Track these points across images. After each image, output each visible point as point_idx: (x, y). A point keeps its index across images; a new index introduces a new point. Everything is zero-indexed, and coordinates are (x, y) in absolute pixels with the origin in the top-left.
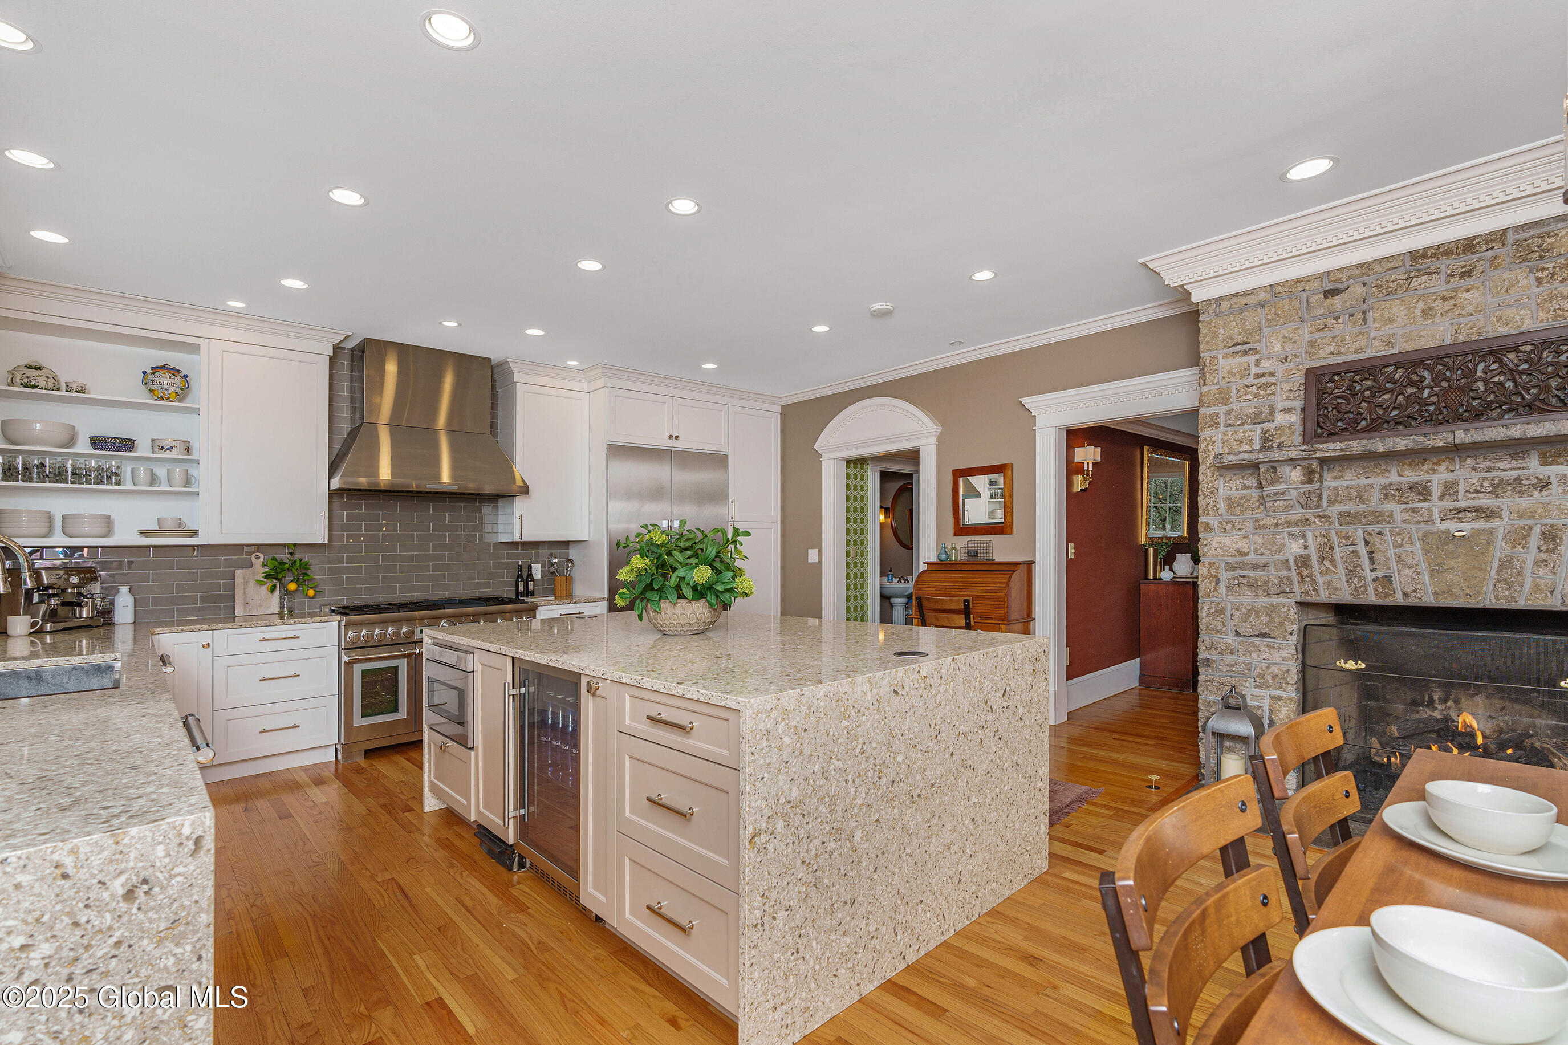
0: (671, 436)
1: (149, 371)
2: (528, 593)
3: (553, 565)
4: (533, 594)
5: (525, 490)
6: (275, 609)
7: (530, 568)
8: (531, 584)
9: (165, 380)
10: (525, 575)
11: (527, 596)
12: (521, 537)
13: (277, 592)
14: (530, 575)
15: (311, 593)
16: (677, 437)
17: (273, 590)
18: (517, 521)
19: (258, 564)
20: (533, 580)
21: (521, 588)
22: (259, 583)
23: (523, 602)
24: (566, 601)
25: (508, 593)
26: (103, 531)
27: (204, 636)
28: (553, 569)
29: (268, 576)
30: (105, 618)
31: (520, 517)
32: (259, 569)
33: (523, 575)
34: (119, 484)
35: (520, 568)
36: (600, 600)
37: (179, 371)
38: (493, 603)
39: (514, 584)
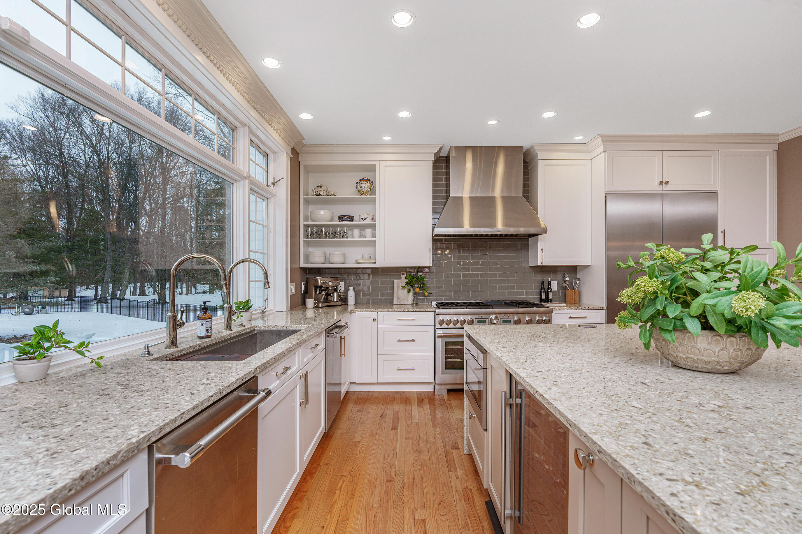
0: (661, 183)
1: (359, 182)
2: (548, 300)
3: (565, 281)
4: (551, 301)
5: (545, 231)
6: (410, 301)
7: (549, 284)
8: (550, 294)
9: (364, 184)
10: (546, 288)
11: (548, 301)
12: (542, 263)
13: (411, 294)
14: (549, 288)
15: (426, 294)
16: (667, 183)
17: (409, 291)
18: (540, 252)
19: (403, 277)
20: (551, 291)
21: (544, 297)
22: (403, 287)
23: (543, 307)
24: (574, 308)
25: (535, 299)
26: (342, 261)
27: (374, 315)
28: (565, 285)
29: (407, 284)
30: (344, 301)
31: (542, 250)
32: (404, 280)
33: (545, 288)
34: (347, 238)
35: (543, 284)
36: (601, 309)
37: (369, 180)
38: (523, 306)
39: (539, 294)
